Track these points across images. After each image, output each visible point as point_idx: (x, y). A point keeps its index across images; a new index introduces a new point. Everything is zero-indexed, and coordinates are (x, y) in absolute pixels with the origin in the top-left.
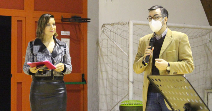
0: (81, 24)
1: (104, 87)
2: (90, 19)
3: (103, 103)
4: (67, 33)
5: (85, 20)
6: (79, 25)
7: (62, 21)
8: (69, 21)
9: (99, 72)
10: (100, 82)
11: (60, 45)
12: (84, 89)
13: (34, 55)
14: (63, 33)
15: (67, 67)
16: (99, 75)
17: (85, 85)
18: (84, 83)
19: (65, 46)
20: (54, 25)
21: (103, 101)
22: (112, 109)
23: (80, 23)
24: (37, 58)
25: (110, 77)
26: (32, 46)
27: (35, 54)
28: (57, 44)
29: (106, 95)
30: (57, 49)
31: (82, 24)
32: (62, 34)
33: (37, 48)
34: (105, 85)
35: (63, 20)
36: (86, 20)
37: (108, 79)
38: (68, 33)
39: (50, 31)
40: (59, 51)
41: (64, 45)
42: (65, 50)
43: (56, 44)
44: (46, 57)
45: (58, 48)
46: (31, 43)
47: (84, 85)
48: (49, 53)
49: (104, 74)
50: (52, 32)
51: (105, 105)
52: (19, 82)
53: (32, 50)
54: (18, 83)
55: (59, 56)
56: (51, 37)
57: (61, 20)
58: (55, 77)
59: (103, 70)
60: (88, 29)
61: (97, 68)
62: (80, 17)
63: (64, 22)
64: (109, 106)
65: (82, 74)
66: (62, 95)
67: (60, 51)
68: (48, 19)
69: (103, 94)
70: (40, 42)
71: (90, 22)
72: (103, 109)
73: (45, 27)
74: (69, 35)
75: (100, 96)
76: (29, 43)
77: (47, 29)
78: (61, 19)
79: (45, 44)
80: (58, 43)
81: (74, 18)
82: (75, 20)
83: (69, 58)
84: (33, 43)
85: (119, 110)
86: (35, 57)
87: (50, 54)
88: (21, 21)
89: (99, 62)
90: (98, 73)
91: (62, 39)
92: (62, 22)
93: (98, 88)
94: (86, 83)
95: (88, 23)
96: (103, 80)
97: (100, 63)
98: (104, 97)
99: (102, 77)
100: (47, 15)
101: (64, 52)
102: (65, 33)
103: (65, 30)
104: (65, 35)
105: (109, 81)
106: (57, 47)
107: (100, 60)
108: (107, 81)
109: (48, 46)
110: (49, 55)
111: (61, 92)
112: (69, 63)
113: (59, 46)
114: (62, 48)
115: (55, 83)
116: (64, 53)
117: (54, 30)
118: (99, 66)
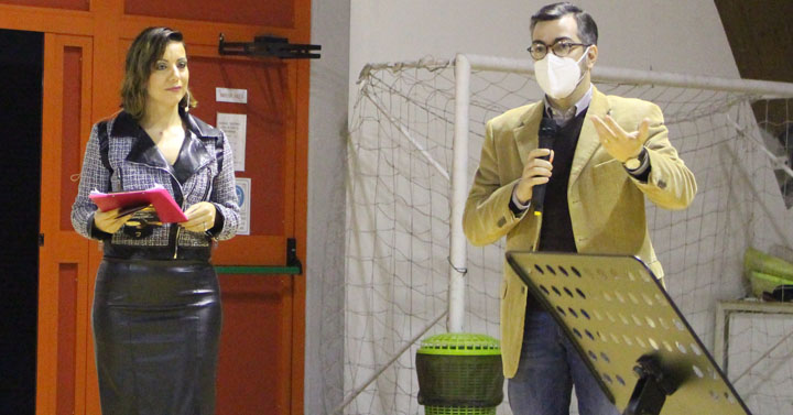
0: (286, 65)
1: (364, 286)
2: (319, 48)
3: (359, 342)
4: (237, 96)
5: (303, 52)
6: (281, 67)
7: (221, 51)
8: (247, 53)
9: (350, 236)
10: (352, 267)
11: (204, 139)
12: (295, 289)
13: (111, 171)
14: (223, 95)
15: (224, 214)
16: (347, 243)
17: (296, 277)
18: (294, 270)
19: (219, 141)
20: (180, 66)
21: (359, 336)
22: (390, 364)
23: (284, 61)
24: (122, 182)
25: (385, 250)
26: (106, 138)
27: (115, 168)
28: (193, 136)
29: (369, 314)
30: (192, 151)
31: (291, 63)
32: (219, 98)
33: (121, 147)
34: (368, 281)
35: (226, 49)
36: (306, 51)
37: (378, 258)
38: (241, 95)
39: (169, 86)
40: (198, 161)
41: (216, 139)
42: (220, 154)
43: (188, 136)
44: (152, 179)
45: (198, 150)
46: (102, 127)
47: (293, 277)
48: (163, 165)
49: (367, 241)
50: (175, 89)
51: (366, 348)
52: (65, 261)
53: (105, 151)
54: (63, 266)
55: (200, 177)
56: (173, 107)
57: (216, 49)
58: (182, 250)
59: (363, 226)
60: (311, 83)
61: (340, 219)
62: (286, 41)
63: (229, 57)
64: (380, 352)
65: (289, 240)
66: (204, 313)
67: (203, 160)
68: (159, 45)
69: (361, 309)
70: (132, 127)
71: (318, 56)
72: (357, 362)
73: (148, 73)
74: (245, 101)
75: (349, 319)
76: (95, 127)
77: (157, 81)
78: (218, 43)
79: (151, 132)
80: (197, 132)
81: (265, 43)
82: (268, 50)
83: (231, 186)
84: (109, 130)
85: (414, 365)
86: (114, 176)
87: (167, 169)
88: (78, 50)
89: (348, 200)
90: (343, 238)
91: (221, 117)
92: (220, 57)
93: (343, 289)
94: (301, 271)
95: (313, 61)
96: (360, 260)
97: (352, 201)
98: (362, 319)
99: (359, 250)
100: (157, 31)
101: (216, 164)
102: (231, 95)
103: (229, 85)
104: (231, 100)
105: (380, 267)
106: (191, 143)
107: (351, 192)
108: (376, 266)
109: (159, 140)
110: (163, 172)
111: (201, 301)
112: (231, 202)
113: (198, 141)
114: (210, 147)
115: (181, 270)
116: (215, 167)
117: (180, 84)
118: (349, 213)
